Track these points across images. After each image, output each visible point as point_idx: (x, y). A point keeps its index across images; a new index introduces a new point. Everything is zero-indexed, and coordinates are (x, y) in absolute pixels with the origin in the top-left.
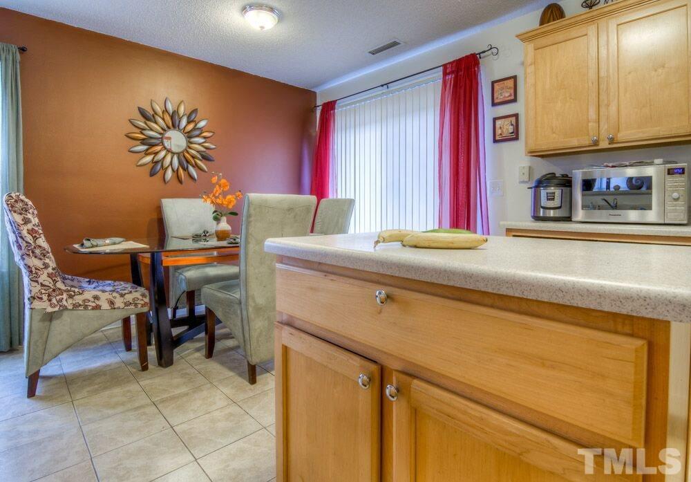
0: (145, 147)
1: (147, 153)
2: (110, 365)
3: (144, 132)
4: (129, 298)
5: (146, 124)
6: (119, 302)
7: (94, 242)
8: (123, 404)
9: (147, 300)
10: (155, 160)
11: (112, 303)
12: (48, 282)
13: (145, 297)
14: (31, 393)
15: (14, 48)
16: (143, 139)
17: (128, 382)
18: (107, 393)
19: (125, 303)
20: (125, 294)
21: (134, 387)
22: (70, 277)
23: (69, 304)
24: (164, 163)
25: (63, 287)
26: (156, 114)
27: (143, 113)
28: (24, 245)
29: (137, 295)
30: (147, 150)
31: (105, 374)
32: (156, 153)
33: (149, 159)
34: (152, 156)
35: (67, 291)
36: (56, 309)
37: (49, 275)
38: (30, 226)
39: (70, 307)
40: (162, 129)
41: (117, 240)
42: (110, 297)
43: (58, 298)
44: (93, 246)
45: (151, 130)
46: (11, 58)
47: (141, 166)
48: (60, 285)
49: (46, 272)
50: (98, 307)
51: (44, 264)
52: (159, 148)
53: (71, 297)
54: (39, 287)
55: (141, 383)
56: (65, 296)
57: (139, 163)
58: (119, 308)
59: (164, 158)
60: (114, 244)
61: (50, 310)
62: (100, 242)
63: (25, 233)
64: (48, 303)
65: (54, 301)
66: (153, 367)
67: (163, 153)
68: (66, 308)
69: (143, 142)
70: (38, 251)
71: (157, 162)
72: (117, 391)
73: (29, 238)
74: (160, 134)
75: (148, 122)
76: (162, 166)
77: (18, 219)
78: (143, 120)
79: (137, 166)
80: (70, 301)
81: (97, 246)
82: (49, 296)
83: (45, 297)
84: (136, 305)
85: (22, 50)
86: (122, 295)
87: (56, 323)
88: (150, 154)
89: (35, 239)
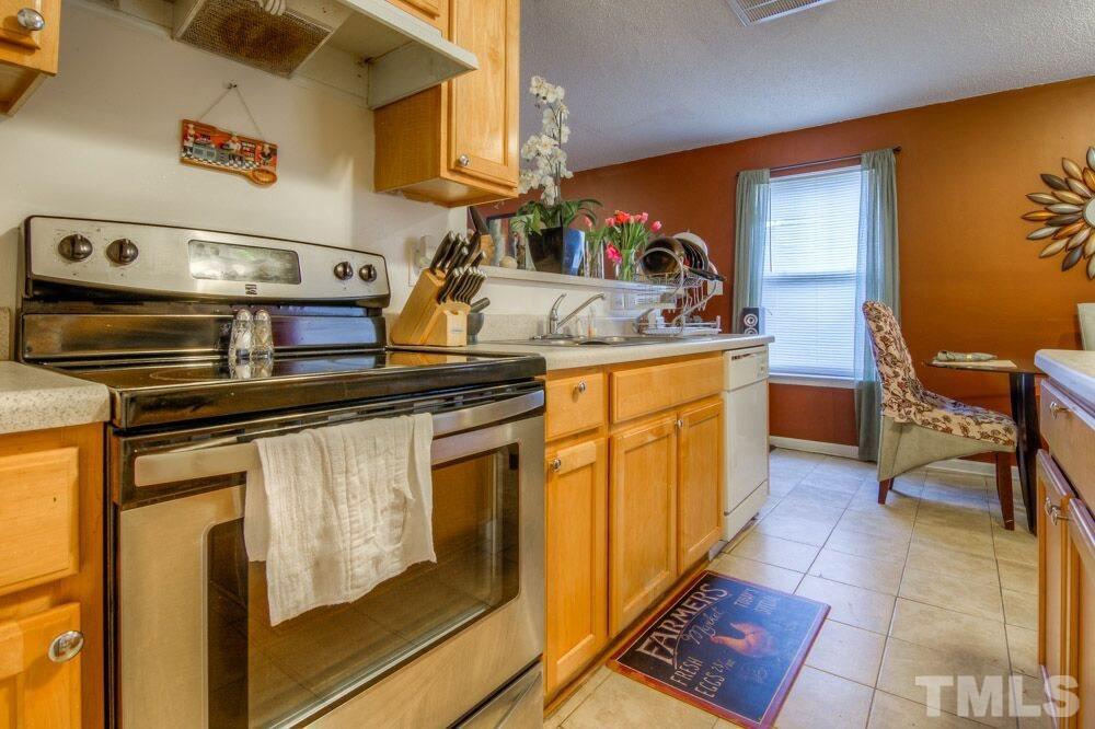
0: (1053, 229)
1: (1055, 237)
2: (971, 510)
3: (1051, 208)
4: (987, 428)
5: (1053, 195)
6: (974, 431)
7: (950, 355)
8: (963, 545)
9: (1013, 437)
10: (1071, 244)
11: (965, 429)
12: (898, 391)
13: (1010, 433)
14: (882, 500)
15: (889, 151)
16: (1050, 218)
17: (984, 532)
18: (952, 530)
19: (982, 434)
20: (983, 422)
21: (985, 538)
22: (933, 394)
23: (918, 419)
24: (1087, 247)
25: (912, 399)
26: (1072, 177)
27: (1048, 181)
28: (877, 351)
29: (1000, 428)
30: (1057, 232)
31: (961, 514)
32: (1072, 236)
33: (1060, 244)
34: (1065, 241)
35: (917, 405)
36: (904, 421)
37: (900, 385)
38: (882, 334)
39: (919, 423)
40: (1082, 196)
41: (984, 356)
42: (963, 422)
43: (907, 409)
44: (950, 360)
45: (1063, 202)
46: (886, 163)
47: (1045, 257)
48: (909, 396)
49: (896, 380)
50: (948, 431)
51: (894, 372)
52: (1077, 226)
53: (920, 412)
54: (890, 395)
55: (996, 538)
56: (913, 409)
57: (1045, 253)
58: (974, 438)
59: (1088, 238)
60: (979, 360)
61: (898, 420)
62: (959, 356)
63: (878, 340)
64: (897, 412)
65: (902, 412)
66: (1022, 530)
67: (1084, 234)
68: (913, 423)
69: (1049, 222)
70: (889, 359)
71: (1074, 248)
72: (964, 533)
73: (882, 346)
74: (1078, 205)
75: (1057, 193)
76: (1083, 252)
77: (873, 325)
78: (1051, 190)
79: (1041, 258)
80: (919, 416)
81: (954, 360)
82: (899, 406)
83: (895, 407)
84: (996, 440)
85: (897, 151)
86: (978, 423)
87: (906, 436)
88: (1062, 238)
89: (887, 346)
